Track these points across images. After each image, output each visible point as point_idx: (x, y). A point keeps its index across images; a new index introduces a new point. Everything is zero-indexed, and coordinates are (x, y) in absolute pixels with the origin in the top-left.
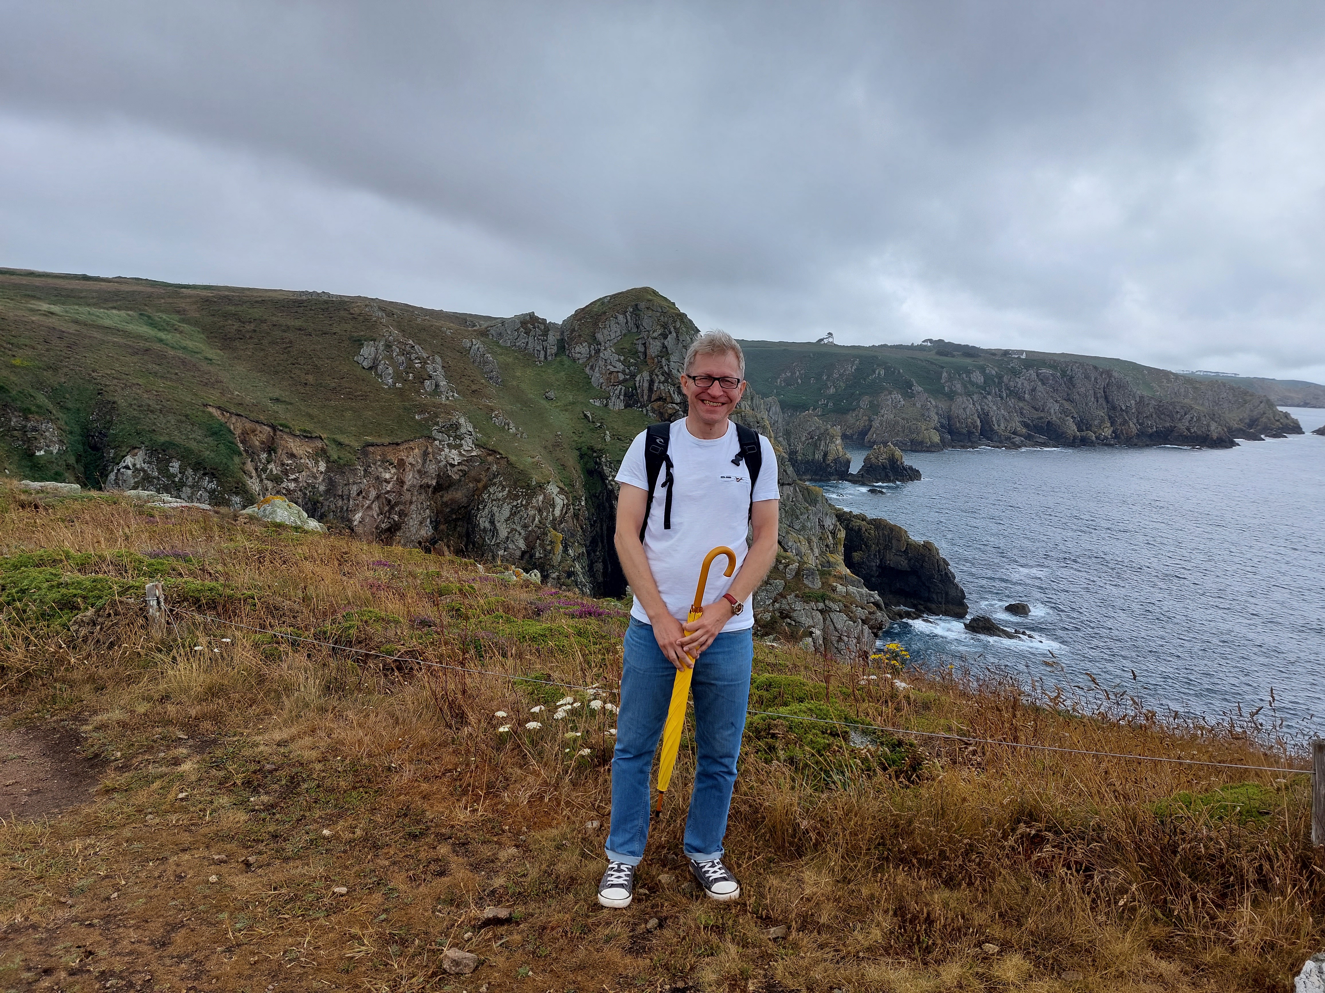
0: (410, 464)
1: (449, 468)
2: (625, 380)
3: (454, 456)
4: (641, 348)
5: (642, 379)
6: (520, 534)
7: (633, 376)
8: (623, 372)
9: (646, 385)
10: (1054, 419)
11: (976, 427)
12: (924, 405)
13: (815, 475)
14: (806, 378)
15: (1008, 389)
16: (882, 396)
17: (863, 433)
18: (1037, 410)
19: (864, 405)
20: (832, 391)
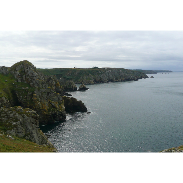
2: (21, 77)
4: (24, 71)
5: (24, 77)
7: (22, 76)
8: (20, 75)
10: (112, 78)
11: (100, 80)
12: (91, 77)
13: (71, 90)
14: (72, 74)
15: (105, 74)
16: (84, 76)
17: (81, 83)
18: (109, 77)
19: (81, 78)
20: (76, 76)
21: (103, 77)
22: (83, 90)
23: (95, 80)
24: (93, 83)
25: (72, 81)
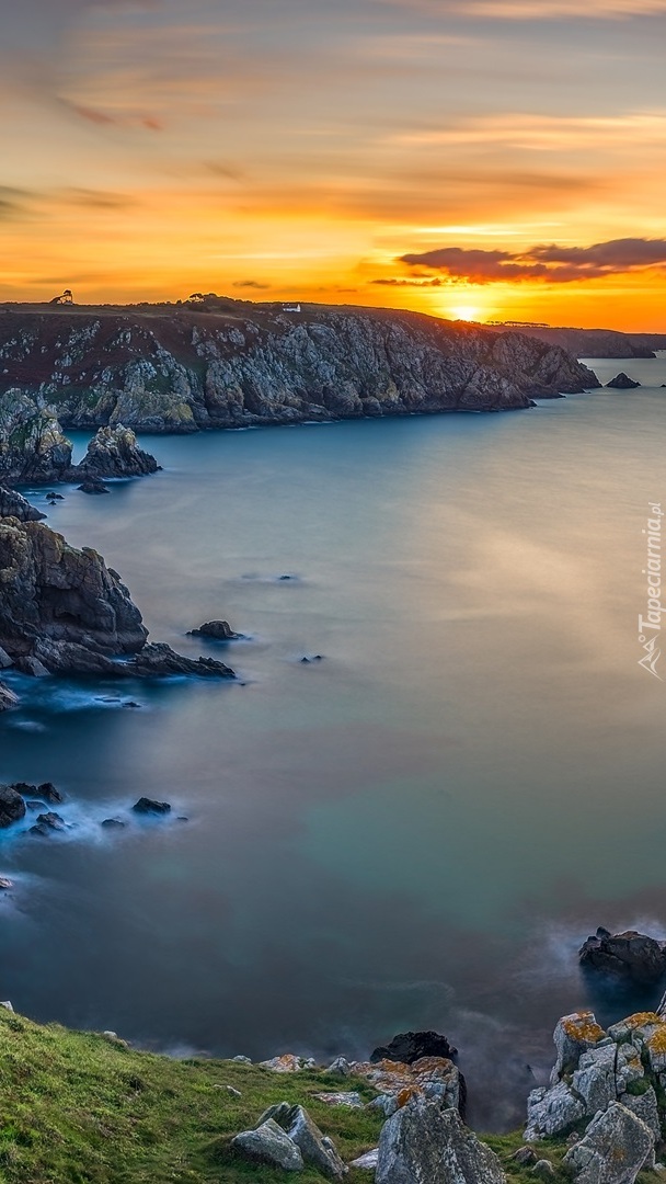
10: (331, 384)
11: (238, 398)
12: (171, 373)
13: (25, 469)
14: (36, 348)
15: (275, 350)
16: (129, 365)
17: (107, 412)
18: (310, 374)
19: (107, 377)
20: (67, 362)
21: (264, 374)
22: (117, 464)
23: (201, 394)
24: (188, 415)
25: (36, 401)
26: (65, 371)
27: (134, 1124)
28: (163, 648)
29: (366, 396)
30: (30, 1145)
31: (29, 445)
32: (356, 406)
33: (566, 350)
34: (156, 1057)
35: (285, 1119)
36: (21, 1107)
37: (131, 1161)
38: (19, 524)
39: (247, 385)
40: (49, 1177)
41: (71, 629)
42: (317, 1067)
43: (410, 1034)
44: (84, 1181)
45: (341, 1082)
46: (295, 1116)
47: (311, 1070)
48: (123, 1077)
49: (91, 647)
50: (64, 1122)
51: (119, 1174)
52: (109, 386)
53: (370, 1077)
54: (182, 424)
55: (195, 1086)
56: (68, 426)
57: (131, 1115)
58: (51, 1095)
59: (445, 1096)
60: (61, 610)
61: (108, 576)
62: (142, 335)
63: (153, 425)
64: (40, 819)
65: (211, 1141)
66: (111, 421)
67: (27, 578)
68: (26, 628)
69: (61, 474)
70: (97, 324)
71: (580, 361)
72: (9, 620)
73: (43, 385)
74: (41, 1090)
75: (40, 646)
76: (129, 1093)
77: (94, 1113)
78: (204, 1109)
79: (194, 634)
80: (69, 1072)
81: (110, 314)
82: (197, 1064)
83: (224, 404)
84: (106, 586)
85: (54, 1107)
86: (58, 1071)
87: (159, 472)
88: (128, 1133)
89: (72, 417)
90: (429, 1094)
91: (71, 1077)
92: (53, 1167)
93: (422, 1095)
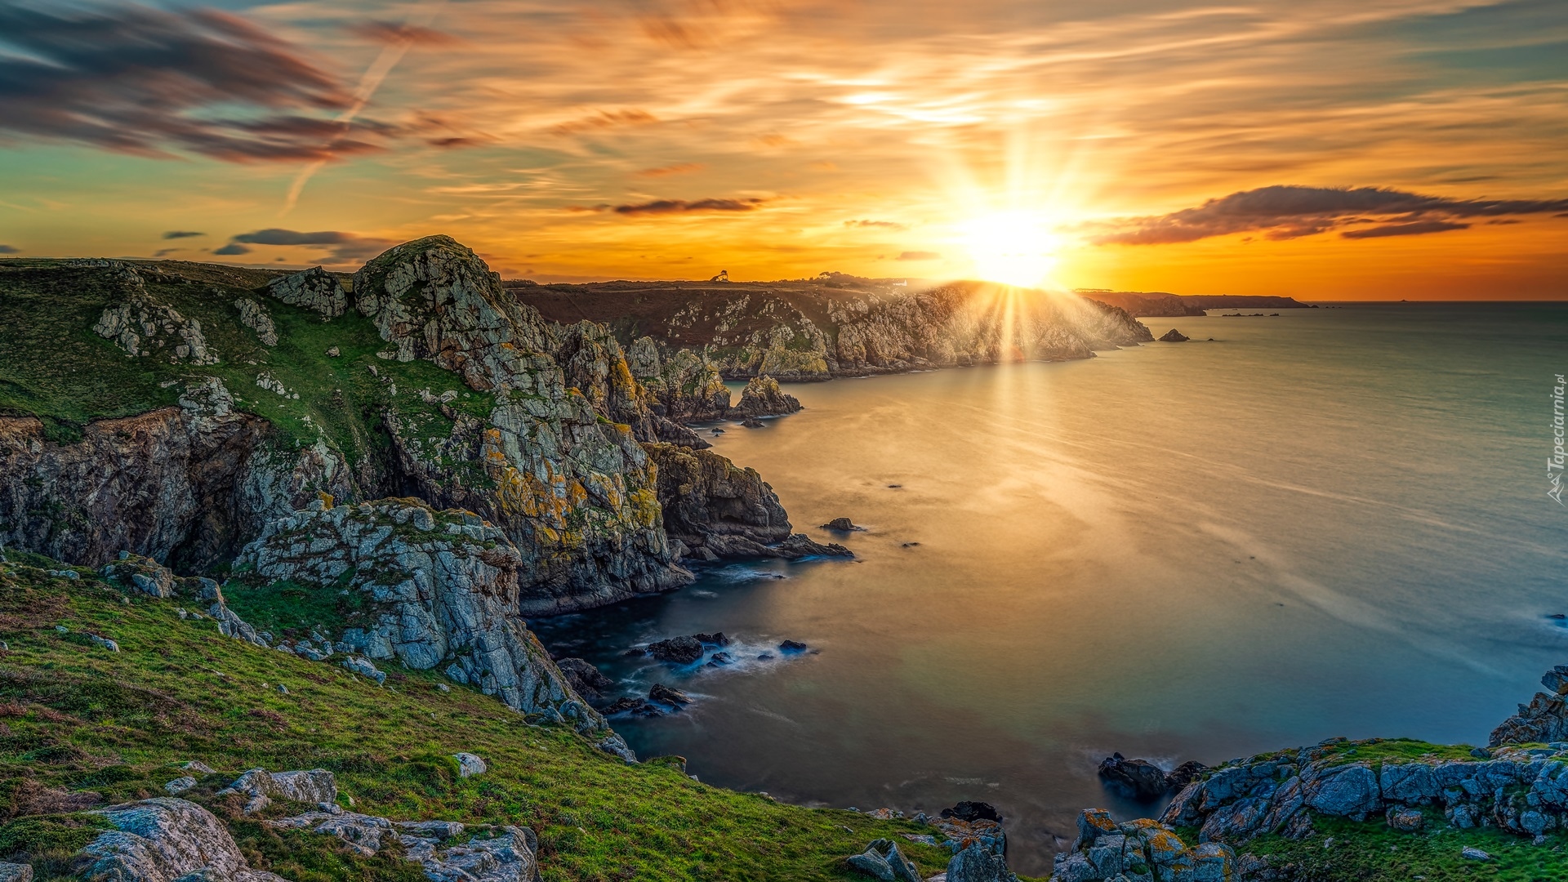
0: (155, 436)
1: (201, 436)
2: (414, 331)
3: (207, 423)
4: (429, 297)
5: (430, 329)
6: (287, 499)
7: (422, 325)
8: (411, 323)
9: (434, 334)
10: (933, 342)
11: (861, 354)
12: (812, 336)
13: (696, 411)
14: (701, 316)
15: (891, 316)
16: (773, 330)
17: (757, 366)
18: (917, 334)
19: (756, 339)
20: (725, 328)
21: (882, 335)
22: (764, 406)
23: (834, 351)
24: (824, 368)
25: (701, 359)
26: (723, 335)
27: (783, 847)
28: (803, 537)
29: (960, 350)
30: (712, 861)
31: (698, 392)
32: (952, 359)
33: (1126, 311)
34: (795, 808)
35: (883, 849)
36: (705, 839)
37: (780, 868)
38: (692, 452)
39: (868, 344)
40: (726, 879)
41: (732, 527)
42: (906, 817)
43: (969, 802)
44: (749, 881)
45: (921, 829)
46: (890, 847)
47: (901, 819)
48: (775, 818)
49: (751, 538)
50: (735, 846)
51: (773, 876)
52: (758, 345)
53: (941, 827)
54: (820, 374)
55: (822, 826)
56: (727, 377)
57: (780, 841)
58: (725, 831)
59: (994, 847)
60: (725, 514)
61: (763, 487)
62: (783, 305)
63: (791, 376)
64: (714, 657)
65: (832, 860)
66: (760, 373)
67: (699, 491)
68: (699, 527)
69: (722, 414)
70: (748, 297)
71: (1137, 319)
72: (687, 522)
73: (707, 345)
74: (718, 828)
75: (710, 540)
76: (779, 828)
77: (755, 841)
78: (828, 840)
79: (825, 527)
80: (737, 816)
81: (757, 290)
82: (823, 812)
83: (851, 358)
84: (761, 494)
85: (728, 838)
86: (730, 816)
87: (801, 411)
88: (779, 852)
89: (730, 370)
90: (984, 843)
91: (739, 819)
92: (728, 873)
93: (979, 843)
